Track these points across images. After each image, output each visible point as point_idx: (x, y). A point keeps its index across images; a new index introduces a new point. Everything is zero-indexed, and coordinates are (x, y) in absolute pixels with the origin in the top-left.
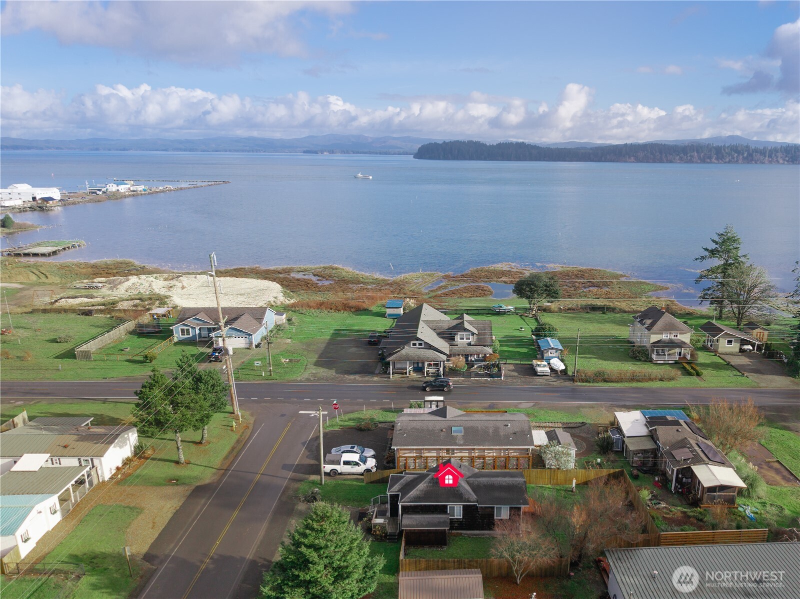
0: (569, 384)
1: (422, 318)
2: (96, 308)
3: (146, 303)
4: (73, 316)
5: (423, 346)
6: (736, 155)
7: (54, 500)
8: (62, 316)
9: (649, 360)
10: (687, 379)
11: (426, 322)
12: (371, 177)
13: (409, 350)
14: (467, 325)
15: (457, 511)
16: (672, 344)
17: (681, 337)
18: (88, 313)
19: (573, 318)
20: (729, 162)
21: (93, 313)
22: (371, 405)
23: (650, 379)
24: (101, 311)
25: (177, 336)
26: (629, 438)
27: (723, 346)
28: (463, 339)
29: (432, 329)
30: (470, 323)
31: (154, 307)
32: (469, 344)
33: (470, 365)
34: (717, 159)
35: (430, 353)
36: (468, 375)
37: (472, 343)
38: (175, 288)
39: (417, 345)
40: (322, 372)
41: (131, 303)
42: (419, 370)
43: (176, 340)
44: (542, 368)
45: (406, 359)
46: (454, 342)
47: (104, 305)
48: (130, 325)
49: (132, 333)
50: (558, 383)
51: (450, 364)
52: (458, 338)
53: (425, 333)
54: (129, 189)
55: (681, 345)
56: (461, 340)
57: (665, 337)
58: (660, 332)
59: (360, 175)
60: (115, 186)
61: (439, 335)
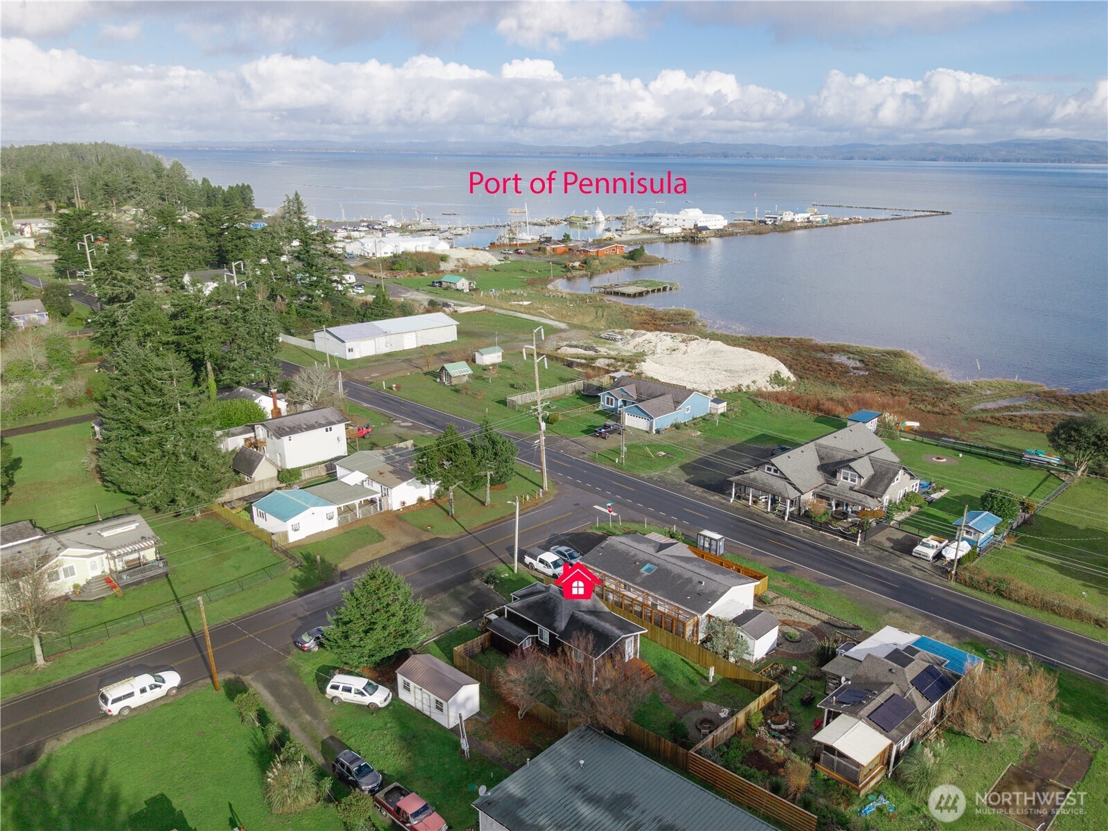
0: (938, 580)
1: (823, 440)
2: (579, 360)
3: (619, 363)
4: (559, 365)
5: (778, 475)
7: (333, 509)
11: (819, 446)
15: (545, 635)
18: (570, 365)
21: (574, 365)
24: (581, 365)
25: (603, 404)
26: (847, 659)
28: (847, 479)
29: (819, 456)
31: (623, 369)
32: (851, 489)
33: (845, 516)
35: (780, 485)
36: (817, 525)
37: (856, 488)
38: (677, 351)
39: (772, 470)
40: (676, 475)
41: (607, 361)
43: (600, 408)
44: (928, 548)
45: (748, 484)
46: (833, 481)
47: (585, 359)
48: (579, 384)
49: (578, 392)
51: (806, 506)
52: (840, 477)
54: (808, 218)
56: (843, 480)
61: (822, 466)
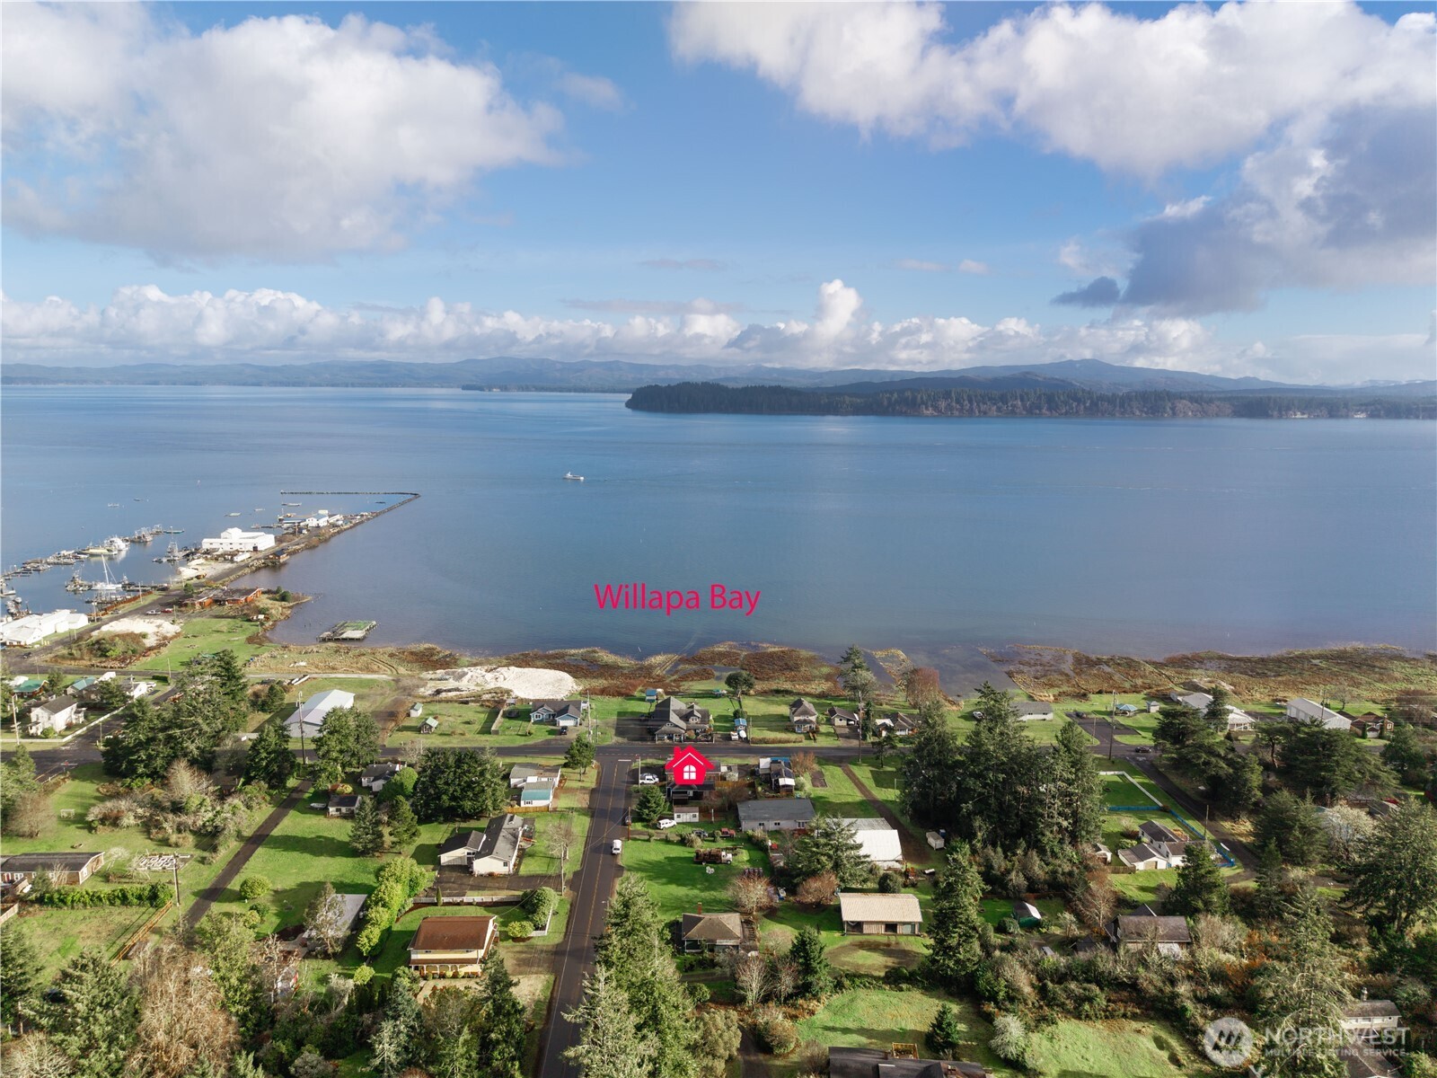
0: (746, 745)
1: (672, 708)
4: (456, 705)
5: (672, 724)
6: (1075, 404)
8: (450, 705)
9: (794, 731)
10: (808, 742)
11: (674, 711)
12: (582, 478)
13: (666, 728)
14: (696, 713)
15: (691, 793)
16: (805, 722)
17: (811, 718)
18: (467, 703)
19: (763, 701)
20: (1066, 413)
21: (470, 702)
22: (651, 757)
23: (788, 742)
24: (472, 701)
25: (534, 719)
26: (760, 770)
27: (837, 722)
29: (676, 715)
30: (698, 711)
32: (697, 723)
33: (697, 734)
34: (1050, 409)
35: (677, 729)
36: (696, 740)
39: (670, 724)
40: (620, 740)
42: (670, 738)
43: (532, 721)
44: (735, 737)
45: (665, 733)
46: (689, 723)
50: (741, 745)
51: (687, 735)
53: (674, 718)
55: (811, 722)
56: (692, 721)
57: (802, 718)
58: (799, 715)
59: (569, 475)
60: (315, 520)
61: (681, 718)
